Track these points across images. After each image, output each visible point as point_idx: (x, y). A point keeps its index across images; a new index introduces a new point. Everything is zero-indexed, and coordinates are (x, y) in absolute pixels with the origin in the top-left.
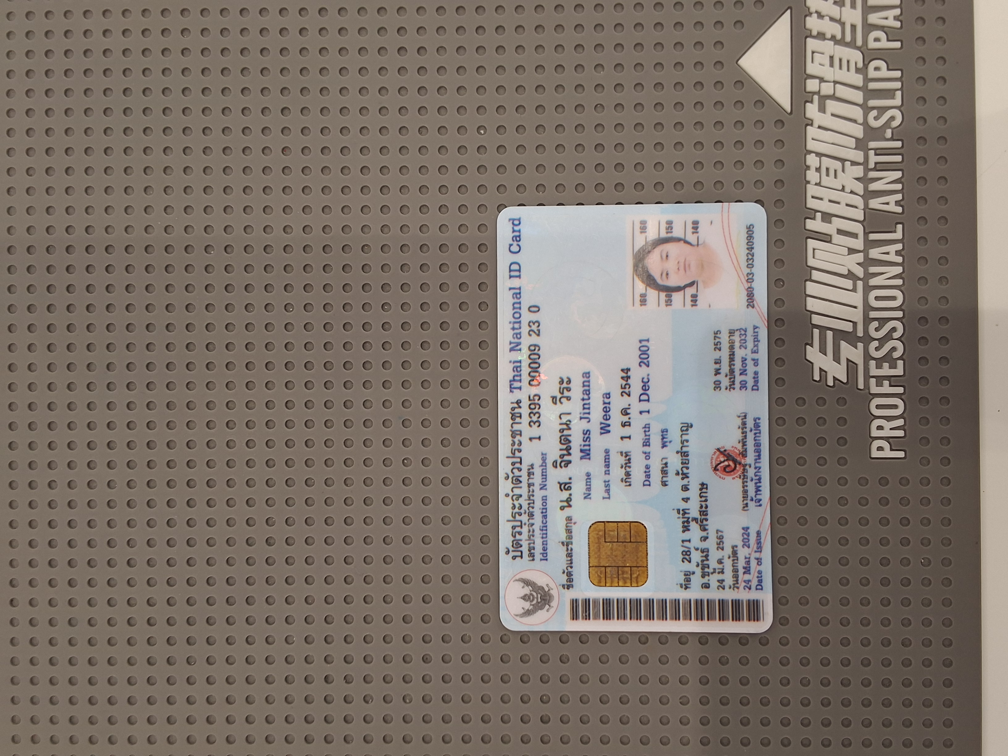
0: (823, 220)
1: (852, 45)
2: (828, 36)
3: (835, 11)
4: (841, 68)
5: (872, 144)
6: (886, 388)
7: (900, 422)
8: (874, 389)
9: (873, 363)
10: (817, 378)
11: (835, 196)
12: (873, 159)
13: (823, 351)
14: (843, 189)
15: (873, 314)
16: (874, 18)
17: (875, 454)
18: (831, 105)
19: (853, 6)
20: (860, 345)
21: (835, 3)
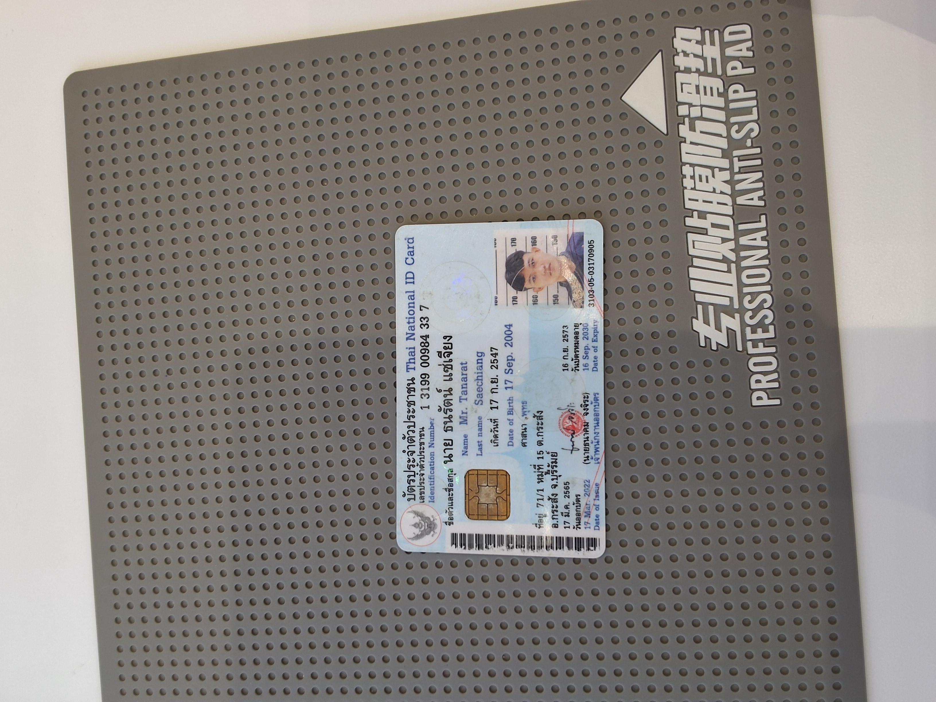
0: (699, 217)
1: (714, 75)
2: (694, 69)
3: (698, 49)
4: (705, 94)
5: (736, 153)
6: (761, 349)
7: (775, 376)
8: (751, 350)
9: (748, 330)
10: (703, 344)
11: (708, 197)
12: (737, 164)
13: (706, 322)
14: (714, 191)
15: (746, 290)
16: (730, 52)
17: (755, 403)
18: (700, 125)
19: (712, 43)
20: (737, 316)
21: (698, 42)
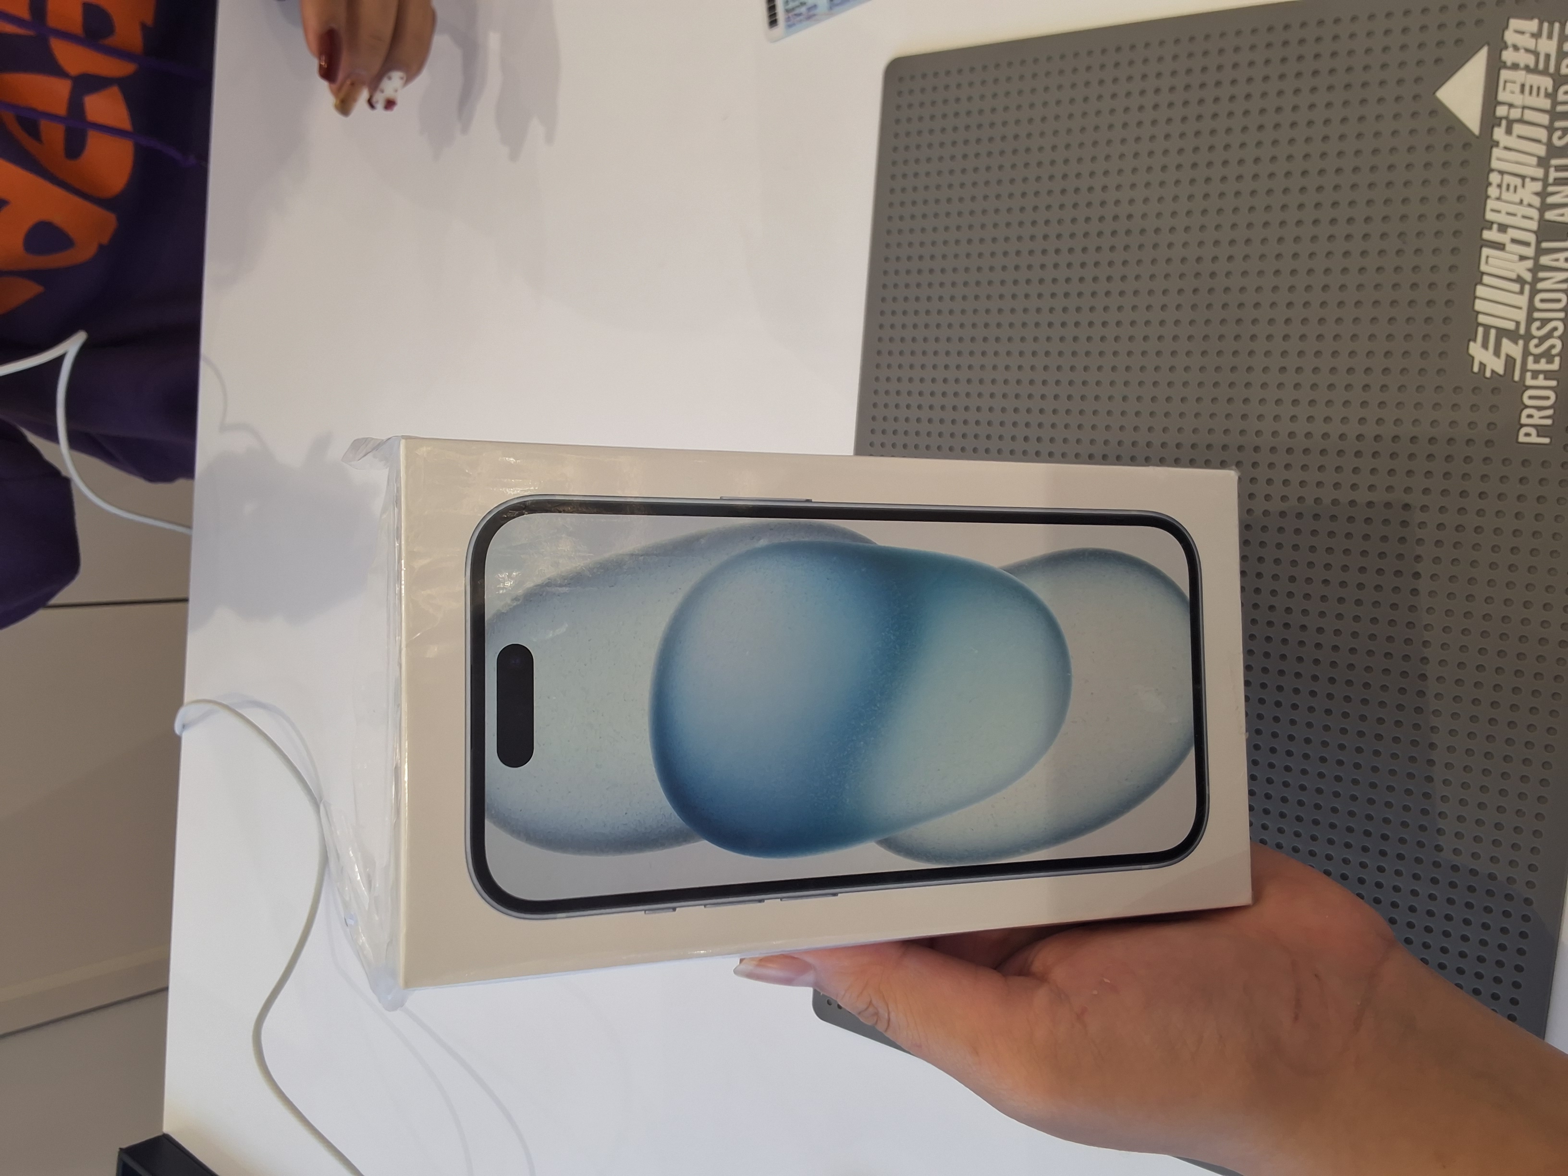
0: (1499, 231)
1: (1545, 72)
2: (1522, 65)
3: (1531, 43)
4: (1531, 93)
5: (1555, 162)
7: (1550, 412)
8: (1529, 382)
9: (1531, 359)
10: (1476, 369)
11: (1512, 208)
12: (1553, 175)
13: (1485, 346)
14: (1521, 202)
15: (1536, 315)
17: (1522, 439)
18: (1518, 129)
19: (1550, 37)
20: (1521, 342)
21: (1533, 35)
